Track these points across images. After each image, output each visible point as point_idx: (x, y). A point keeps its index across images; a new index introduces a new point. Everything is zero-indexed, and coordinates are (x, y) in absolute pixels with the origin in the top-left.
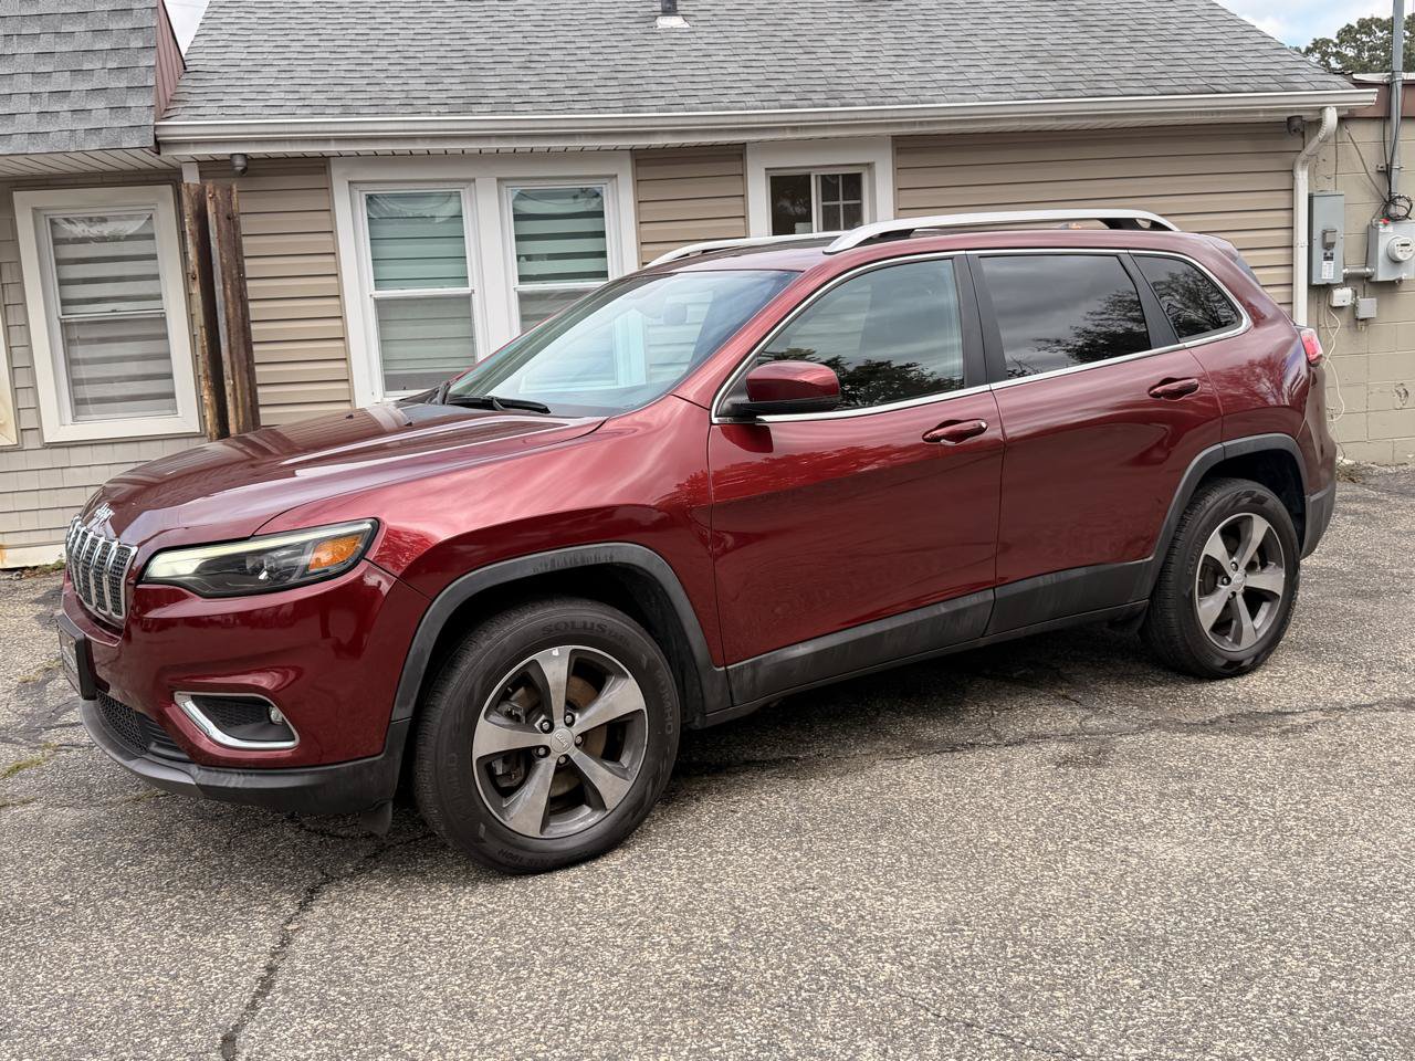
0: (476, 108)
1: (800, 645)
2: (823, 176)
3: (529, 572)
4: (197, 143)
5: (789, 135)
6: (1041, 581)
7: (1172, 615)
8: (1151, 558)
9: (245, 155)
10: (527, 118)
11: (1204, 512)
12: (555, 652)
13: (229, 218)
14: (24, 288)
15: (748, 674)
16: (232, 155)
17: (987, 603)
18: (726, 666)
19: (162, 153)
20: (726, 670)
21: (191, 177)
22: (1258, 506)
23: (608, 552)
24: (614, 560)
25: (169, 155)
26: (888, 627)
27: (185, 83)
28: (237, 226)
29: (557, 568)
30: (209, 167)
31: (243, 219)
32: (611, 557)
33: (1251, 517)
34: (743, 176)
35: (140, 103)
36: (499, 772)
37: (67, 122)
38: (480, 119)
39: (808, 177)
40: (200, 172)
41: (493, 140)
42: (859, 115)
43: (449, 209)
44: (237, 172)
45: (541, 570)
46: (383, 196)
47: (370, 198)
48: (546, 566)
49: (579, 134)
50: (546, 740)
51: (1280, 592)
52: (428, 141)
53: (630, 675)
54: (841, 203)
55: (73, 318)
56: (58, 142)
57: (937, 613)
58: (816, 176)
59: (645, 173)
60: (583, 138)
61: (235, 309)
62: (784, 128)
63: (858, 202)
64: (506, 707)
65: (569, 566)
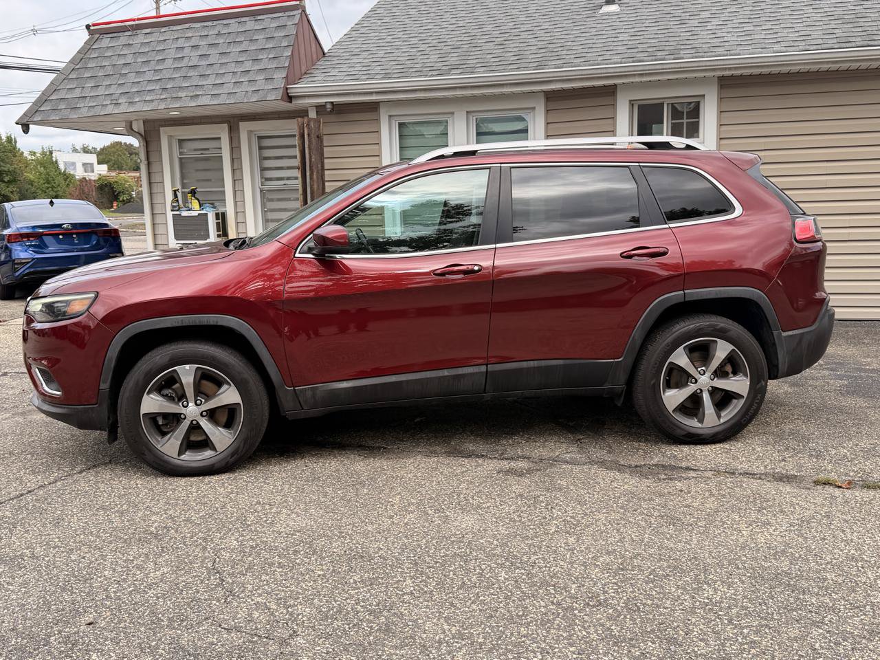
0: (453, 71)
1: (345, 382)
2: (672, 104)
3: (169, 325)
4: (309, 96)
5: (637, 79)
6: (525, 364)
7: (640, 397)
8: (620, 360)
9: (332, 103)
10: (481, 75)
11: (670, 334)
12: (187, 367)
13: (318, 137)
14: (242, 171)
15: (309, 394)
16: (326, 102)
17: (481, 373)
18: (294, 387)
19: (293, 102)
20: (294, 390)
21: (313, 114)
22: (723, 335)
23: (215, 320)
24: (219, 324)
25: (298, 103)
26: (405, 379)
27: (321, 63)
28: (322, 142)
29: (184, 324)
30: (320, 109)
31: (325, 138)
32: (217, 322)
33: (716, 341)
34: (614, 105)
35: (279, 76)
36: (160, 423)
37: (245, 87)
38: (454, 78)
39: (662, 104)
40: (317, 112)
41: (458, 90)
42: (682, 65)
43: (440, 129)
44: (328, 112)
45: (175, 325)
46: (409, 123)
47: (401, 125)
48: (178, 322)
49: (507, 84)
50: (183, 410)
51: (745, 393)
52: (423, 92)
53: (232, 384)
54: (685, 121)
55: (265, 188)
56: (240, 98)
57: (441, 375)
58: (668, 104)
59: (552, 106)
60: (509, 86)
61: (318, 186)
62: (635, 75)
63: (697, 120)
64: (166, 392)
65: (191, 324)
